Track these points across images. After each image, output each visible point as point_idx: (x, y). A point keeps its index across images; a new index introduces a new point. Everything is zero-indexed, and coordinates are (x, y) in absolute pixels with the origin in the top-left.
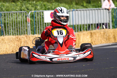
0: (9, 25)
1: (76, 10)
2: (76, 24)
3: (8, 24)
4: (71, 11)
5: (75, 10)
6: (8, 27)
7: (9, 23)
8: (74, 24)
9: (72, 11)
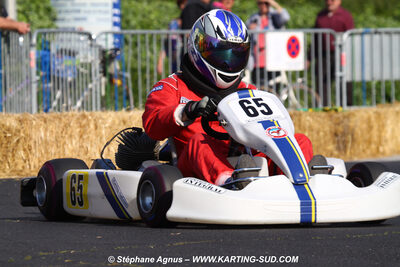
0: (148, 76)
1: (376, 33)
2: (373, 79)
3: (144, 70)
4: (356, 34)
5: (373, 30)
6: (145, 81)
7: (148, 71)
8: (367, 78)
9: (362, 34)
